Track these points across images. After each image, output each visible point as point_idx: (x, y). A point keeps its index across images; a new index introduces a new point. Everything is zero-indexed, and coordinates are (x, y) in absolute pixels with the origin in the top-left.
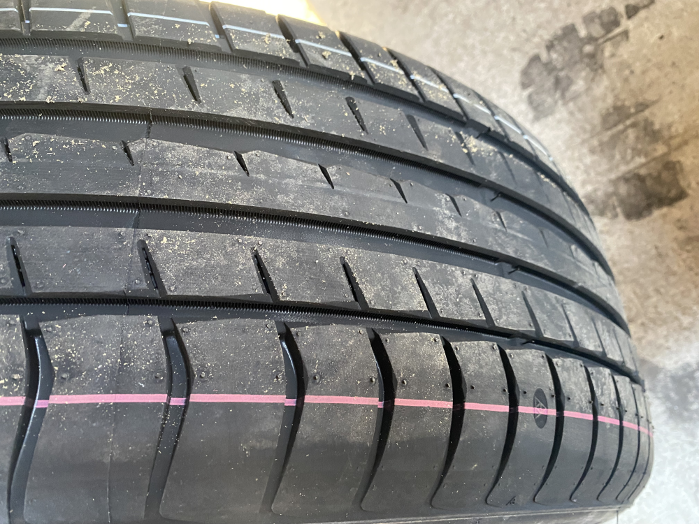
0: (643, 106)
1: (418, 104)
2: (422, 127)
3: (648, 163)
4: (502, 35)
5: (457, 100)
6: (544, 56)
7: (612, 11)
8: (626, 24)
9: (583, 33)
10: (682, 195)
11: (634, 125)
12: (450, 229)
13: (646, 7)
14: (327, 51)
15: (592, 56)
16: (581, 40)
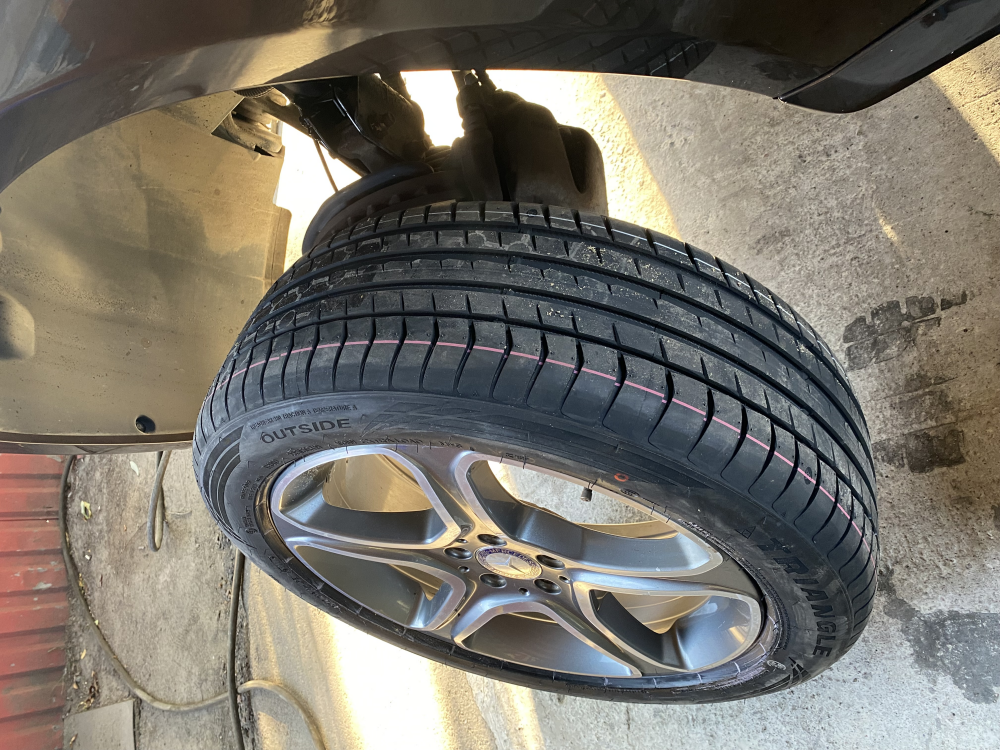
0: (941, 380)
1: (778, 320)
2: (779, 331)
3: (937, 427)
4: (838, 294)
5: (798, 325)
6: (869, 320)
7: (931, 299)
8: (939, 312)
9: (904, 311)
10: (960, 460)
11: (931, 393)
12: (783, 381)
13: (957, 304)
14: (740, 282)
15: (908, 330)
16: (902, 315)
